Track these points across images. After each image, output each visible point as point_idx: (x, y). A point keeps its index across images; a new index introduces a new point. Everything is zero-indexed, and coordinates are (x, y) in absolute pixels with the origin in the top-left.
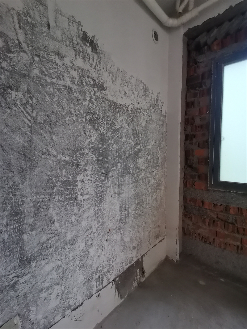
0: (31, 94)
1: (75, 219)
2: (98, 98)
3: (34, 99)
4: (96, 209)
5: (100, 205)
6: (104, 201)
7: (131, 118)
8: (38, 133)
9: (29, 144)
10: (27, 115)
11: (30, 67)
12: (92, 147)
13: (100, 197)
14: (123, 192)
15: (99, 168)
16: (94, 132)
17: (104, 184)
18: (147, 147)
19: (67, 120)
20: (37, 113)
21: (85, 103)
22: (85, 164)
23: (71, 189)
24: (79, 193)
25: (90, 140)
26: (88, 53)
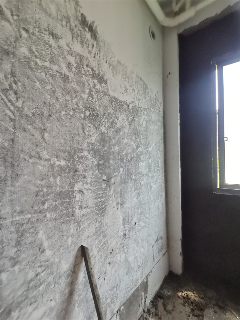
0: (15, 77)
1: (72, 241)
2: (98, 91)
3: (19, 84)
4: (97, 225)
5: (101, 220)
6: (106, 215)
7: (133, 116)
8: (24, 130)
9: (11, 144)
10: (9, 104)
11: (15, 42)
12: (92, 149)
13: (101, 210)
14: (126, 201)
15: (100, 173)
16: (94, 131)
17: (106, 193)
18: (148, 149)
19: (62, 114)
20: (24, 102)
21: (83, 96)
22: (84, 169)
23: (67, 202)
24: (77, 207)
25: (89, 141)
26: (86, 38)
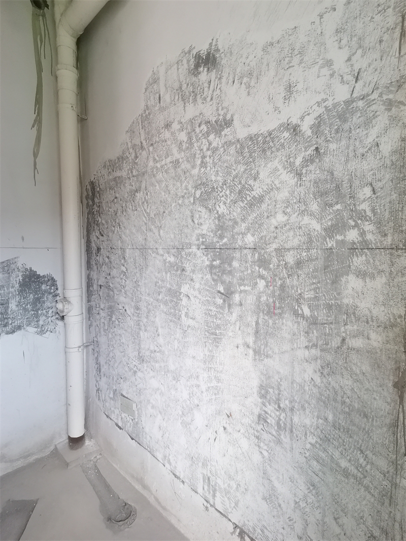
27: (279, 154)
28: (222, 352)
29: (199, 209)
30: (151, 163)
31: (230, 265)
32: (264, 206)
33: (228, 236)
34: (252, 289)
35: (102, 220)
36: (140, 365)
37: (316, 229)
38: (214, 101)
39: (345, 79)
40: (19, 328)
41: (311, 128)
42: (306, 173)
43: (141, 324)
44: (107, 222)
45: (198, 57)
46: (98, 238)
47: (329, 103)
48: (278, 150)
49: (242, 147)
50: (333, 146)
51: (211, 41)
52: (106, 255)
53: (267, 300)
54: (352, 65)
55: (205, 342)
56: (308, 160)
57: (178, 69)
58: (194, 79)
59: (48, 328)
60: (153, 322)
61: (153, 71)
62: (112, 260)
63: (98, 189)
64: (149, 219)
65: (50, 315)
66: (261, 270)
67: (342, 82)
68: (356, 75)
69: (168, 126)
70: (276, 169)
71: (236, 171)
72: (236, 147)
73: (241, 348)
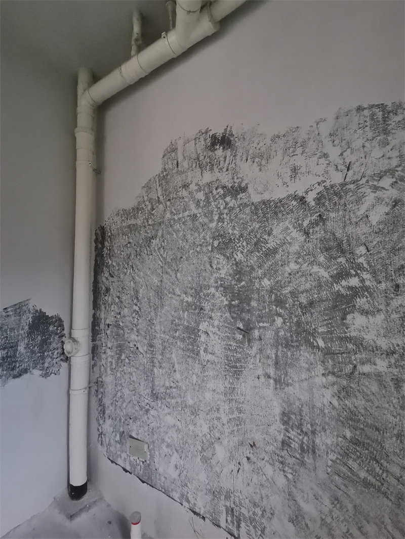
27: (289, 216)
28: (243, 384)
29: (217, 256)
30: (168, 215)
31: (249, 305)
32: (278, 256)
33: (246, 280)
34: (270, 325)
35: (112, 262)
36: (153, 403)
37: (325, 276)
38: (230, 171)
39: (339, 168)
40: (25, 371)
41: (314, 200)
42: (313, 233)
43: (155, 360)
44: (118, 265)
45: (214, 137)
46: (107, 279)
47: (328, 184)
48: (288, 214)
49: (256, 208)
50: (332, 215)
51: (226, 127)
52: (116, 295)
53: (285, 334)
54: (344, 159)
55: (225, 375)
56: (313, 223)
57: (196, 144)
58: (210, 153)
59: (52, 370)
60: (169, 359)
61: (171, 143)
62: (123, 300)
63: (109, 234)
64: (165, 264)
65: (55, 356)
66: (278, 309)
67: (337, 169)
68: (348, 165)
69: (185, 186)
70: (287, 228)
71: (252, 227)
72: (251, 208)
73: (262, 379)
